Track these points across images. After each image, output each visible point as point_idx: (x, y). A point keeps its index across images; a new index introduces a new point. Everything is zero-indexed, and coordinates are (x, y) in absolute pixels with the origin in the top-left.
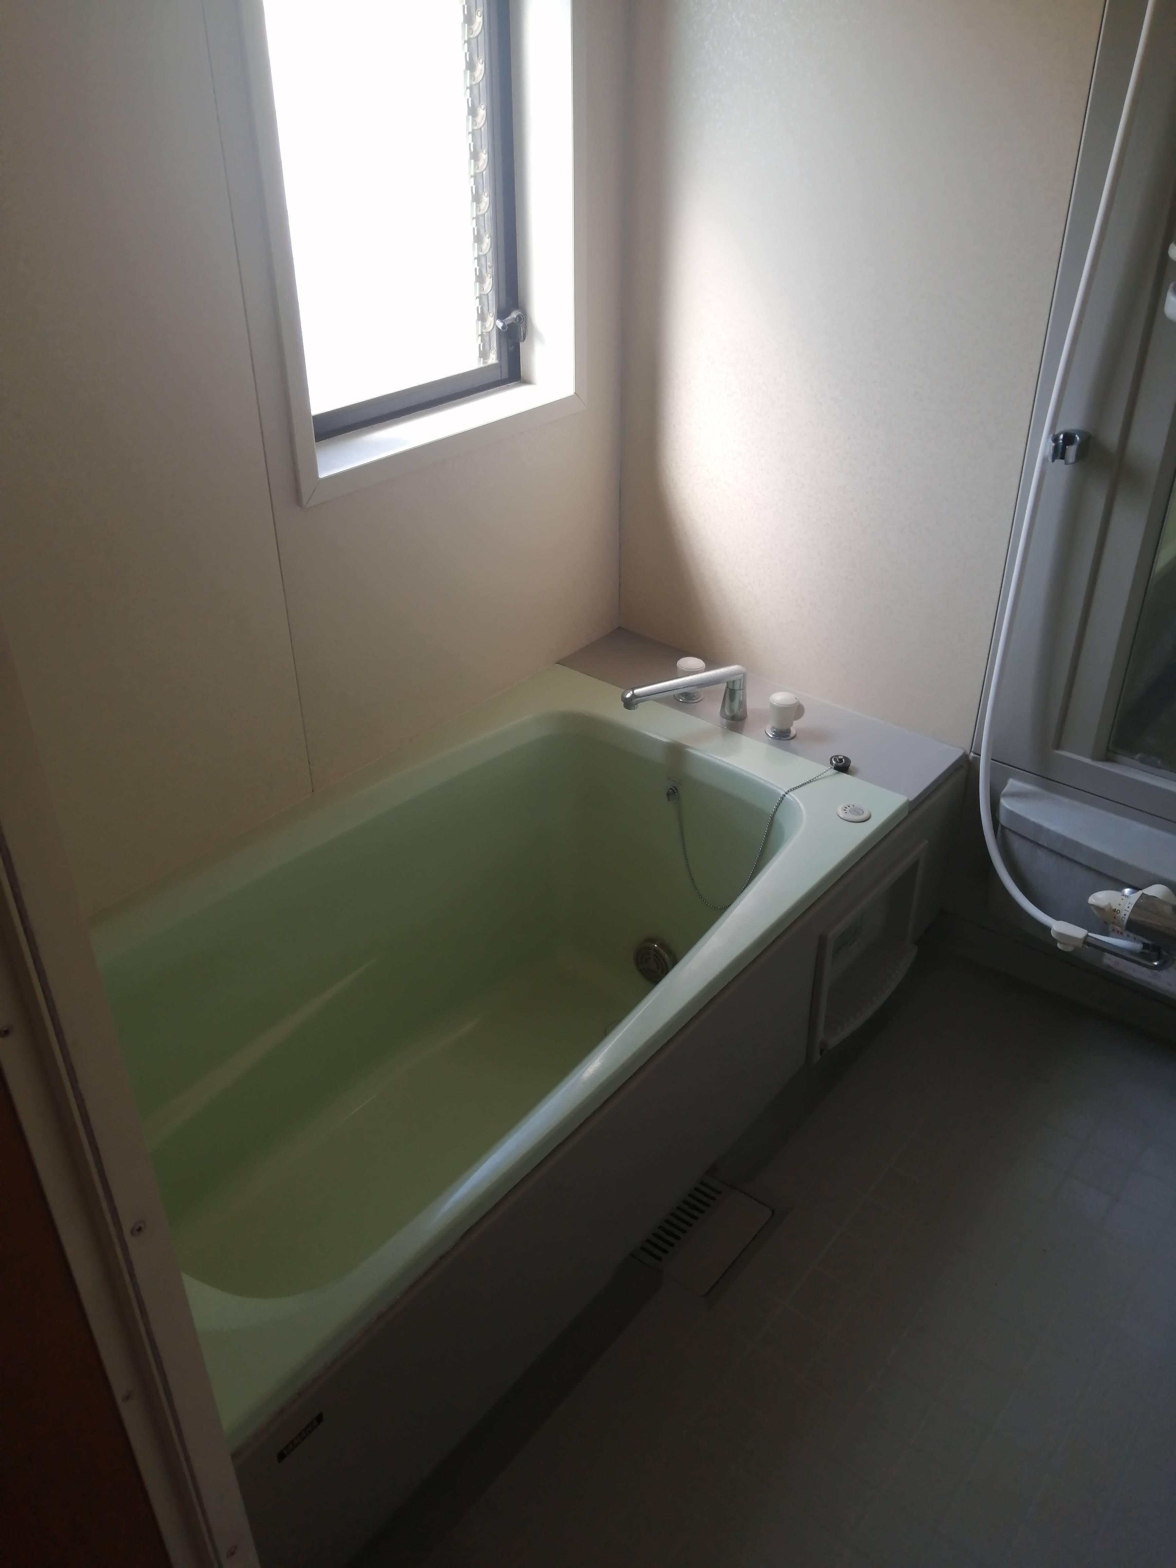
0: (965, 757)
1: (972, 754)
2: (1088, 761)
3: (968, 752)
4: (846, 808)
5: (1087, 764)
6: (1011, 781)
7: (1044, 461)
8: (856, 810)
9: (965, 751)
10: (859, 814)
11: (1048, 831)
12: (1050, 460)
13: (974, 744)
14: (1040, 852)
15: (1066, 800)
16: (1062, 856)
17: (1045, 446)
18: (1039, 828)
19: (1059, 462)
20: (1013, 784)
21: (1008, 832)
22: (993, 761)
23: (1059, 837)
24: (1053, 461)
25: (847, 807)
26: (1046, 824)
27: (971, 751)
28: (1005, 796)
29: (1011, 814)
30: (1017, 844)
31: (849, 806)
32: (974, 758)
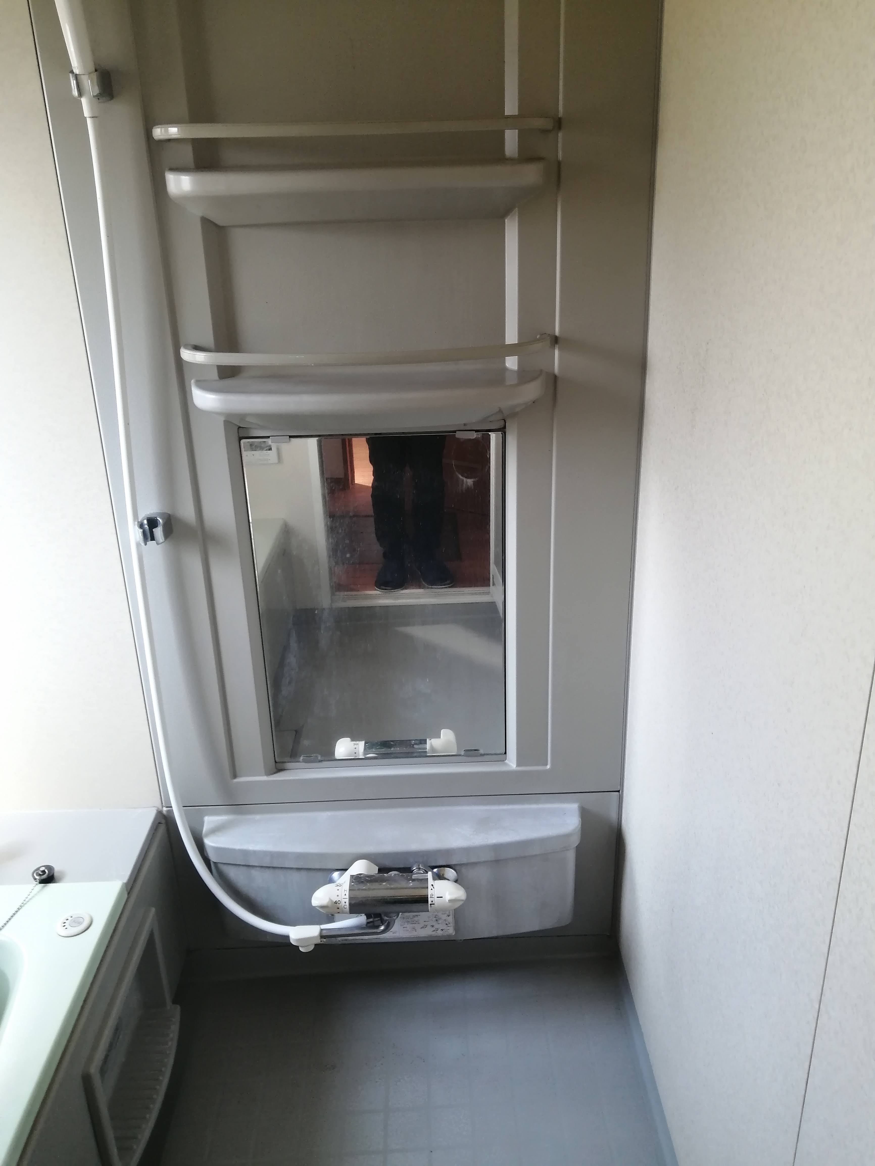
0: (159, 813)
1: (165, 809)
2: (265, 778)
3: (160, 807)
4: (65, 923)
5: (265, 781)
6: (207, 819)
7: (138, 545)
8: (76, 921)
9: (158, 808)
10: (80, 923)
11: (255, 852)
12: (143, 544)
13: (163, 798)
14: (254, 872)
15: (258, 817)
16: (274, 868)
17: (135, 534)
18: (245, 853)
19: (151, 543)
20: (210, 821)
21: (222, 867)
22: (184, 808)
23: (266, 853)
24: (146, 544)
25: (66, 921)
26: (251, 847)
27: (162, 807)
28: (207, 835)
29: (217, 849)
30: (232, 873)
31: (67, 919)
32: (168, 811)
